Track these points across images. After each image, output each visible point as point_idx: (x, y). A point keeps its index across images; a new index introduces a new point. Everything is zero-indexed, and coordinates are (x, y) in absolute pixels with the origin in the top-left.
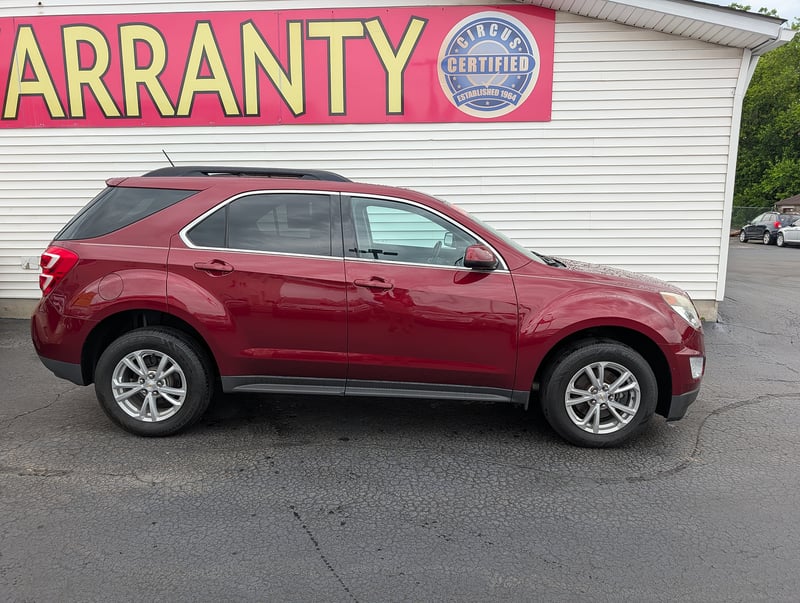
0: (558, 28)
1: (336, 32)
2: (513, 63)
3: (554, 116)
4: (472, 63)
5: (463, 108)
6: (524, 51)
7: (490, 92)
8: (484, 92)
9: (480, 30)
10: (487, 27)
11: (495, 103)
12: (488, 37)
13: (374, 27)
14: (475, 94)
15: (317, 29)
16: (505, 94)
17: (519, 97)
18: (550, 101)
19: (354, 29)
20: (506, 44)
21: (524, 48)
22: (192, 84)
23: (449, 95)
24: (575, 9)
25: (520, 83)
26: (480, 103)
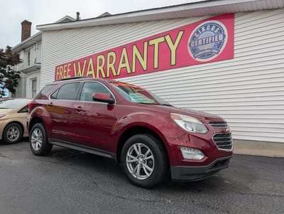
0: (236, 20)
1: (156, 42)
2: (216, 38)
3: (235, 56)
4: (200, 42)
5: (197, 59)
6: (221, 32)
7: (207, 51)
8: (205, 52)
9: (203, 29)
10: (206, 27)
11: (210, 55)
12: (206, 31)
13: (168, 38)
14: (201, 53)
15: (151, 42)
16: (213, 51)
17: (219, 51)
18: (233, 50)
19: (162, 39)
20: (213, 31)
21: (221, 31)
22: (121, 65)
23: (192, 55)
24: (242, 10)
25: (220, 45)
26: (203, 56)
